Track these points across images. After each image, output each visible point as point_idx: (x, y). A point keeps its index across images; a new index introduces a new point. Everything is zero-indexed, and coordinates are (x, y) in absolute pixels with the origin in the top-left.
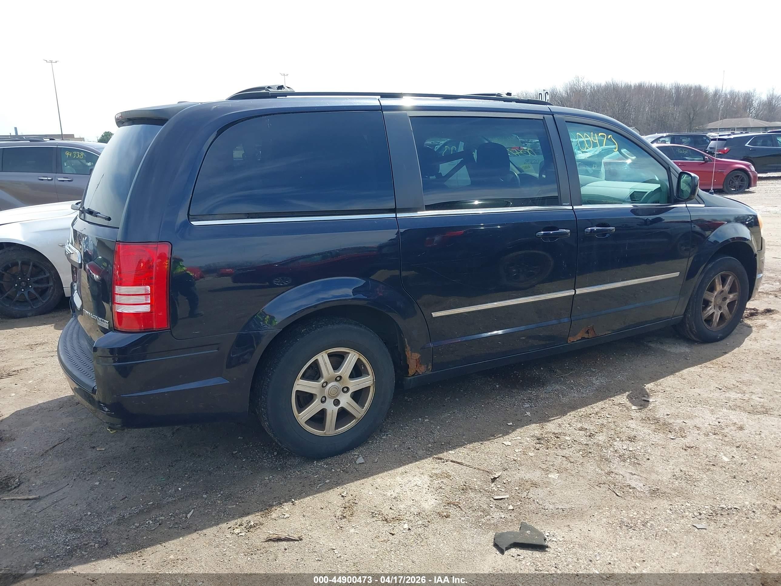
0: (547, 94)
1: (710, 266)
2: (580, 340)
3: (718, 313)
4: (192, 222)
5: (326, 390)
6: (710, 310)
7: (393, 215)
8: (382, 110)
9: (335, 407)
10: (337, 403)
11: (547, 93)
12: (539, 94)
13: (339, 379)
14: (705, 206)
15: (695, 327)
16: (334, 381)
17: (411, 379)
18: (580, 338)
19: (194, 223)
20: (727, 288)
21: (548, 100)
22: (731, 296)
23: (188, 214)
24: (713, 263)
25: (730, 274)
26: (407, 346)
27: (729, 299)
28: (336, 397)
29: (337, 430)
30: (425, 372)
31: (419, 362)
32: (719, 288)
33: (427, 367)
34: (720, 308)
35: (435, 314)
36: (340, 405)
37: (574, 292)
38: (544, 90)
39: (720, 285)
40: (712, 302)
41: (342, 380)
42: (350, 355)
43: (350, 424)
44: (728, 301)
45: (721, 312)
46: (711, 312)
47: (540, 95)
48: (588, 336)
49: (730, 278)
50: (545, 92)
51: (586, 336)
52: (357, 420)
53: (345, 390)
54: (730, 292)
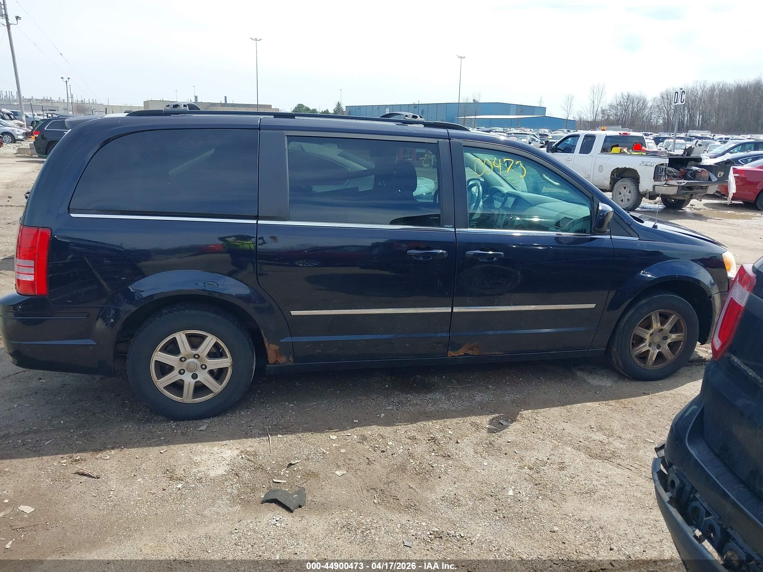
0: (683, 93)
1: (644, 302)
2: (462, 355)
3: (655, 351)
4: (71, 215)
5: (184, 364)
6: (644, 347)
7: (254, 222)
8: (259, 129)
9: (192, 380)
10: (195, 376)
11: (684, 91)
12: (676, 92)
13: (197, 357)
14: (639, 240)
15: (621, 363)
16: (192, 358)
17: (271, 367)
18: (463, 354)
19: (73, 215)
20: (667, 327)
21: (684, 99)
22: (674, 336)
23: (69, 208)
24: (648, 299)
25: (672, 313)
26: (264, 337)
27: (670, 339)
28: (194, 372)
29: (194, 399)
30: (286, 362)
31: (278, 353)
32: (656, 325)
33: (288, 359)
34: (659, 347)
35: (293, 313)
36: (198, 379)
37: (451, 310)
38: (681, 89)
39: (657, 323)
40: (646, 339)
41: (200, 358)
42: (208, 338)
43: (207, 396)
44: (669, 341)
45: (659, 350)
46: (644, 349)
47: (677, 94)
48: (473, 353)
49: (673, 317)
50: (682, 91)
51: (470, 352)
52: (214, 394)
53: (204, 367)
54: (672, 332)
